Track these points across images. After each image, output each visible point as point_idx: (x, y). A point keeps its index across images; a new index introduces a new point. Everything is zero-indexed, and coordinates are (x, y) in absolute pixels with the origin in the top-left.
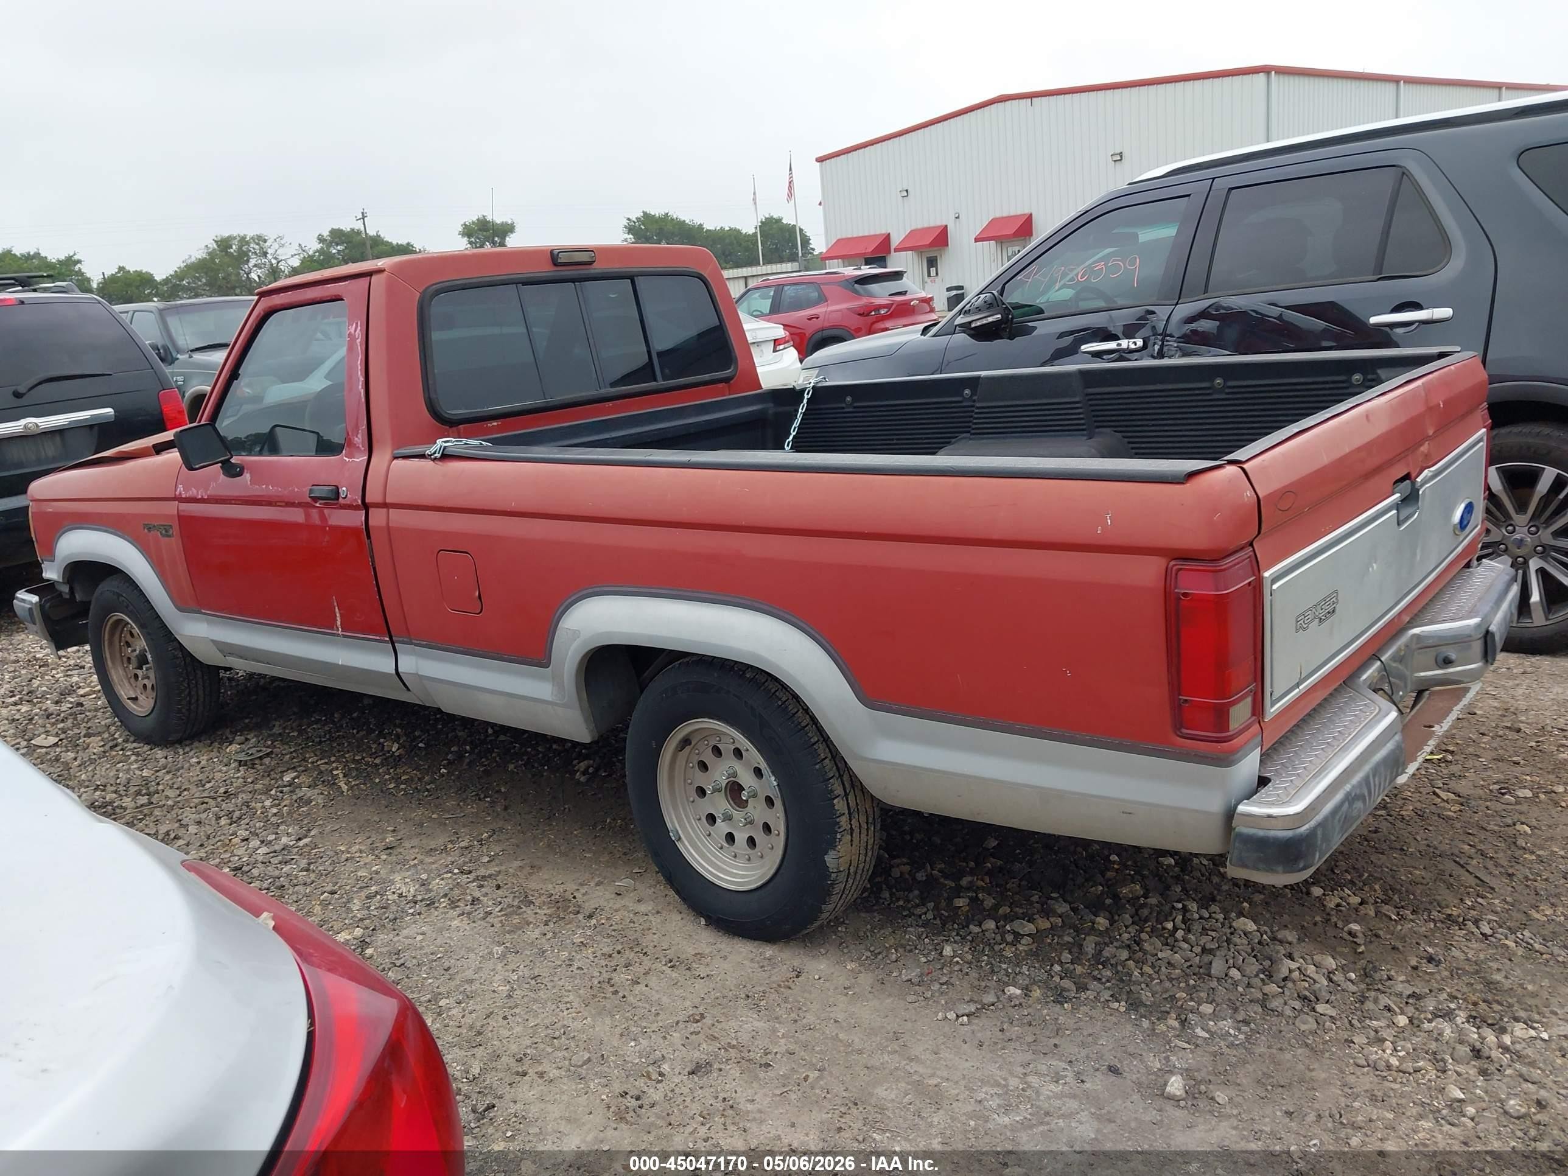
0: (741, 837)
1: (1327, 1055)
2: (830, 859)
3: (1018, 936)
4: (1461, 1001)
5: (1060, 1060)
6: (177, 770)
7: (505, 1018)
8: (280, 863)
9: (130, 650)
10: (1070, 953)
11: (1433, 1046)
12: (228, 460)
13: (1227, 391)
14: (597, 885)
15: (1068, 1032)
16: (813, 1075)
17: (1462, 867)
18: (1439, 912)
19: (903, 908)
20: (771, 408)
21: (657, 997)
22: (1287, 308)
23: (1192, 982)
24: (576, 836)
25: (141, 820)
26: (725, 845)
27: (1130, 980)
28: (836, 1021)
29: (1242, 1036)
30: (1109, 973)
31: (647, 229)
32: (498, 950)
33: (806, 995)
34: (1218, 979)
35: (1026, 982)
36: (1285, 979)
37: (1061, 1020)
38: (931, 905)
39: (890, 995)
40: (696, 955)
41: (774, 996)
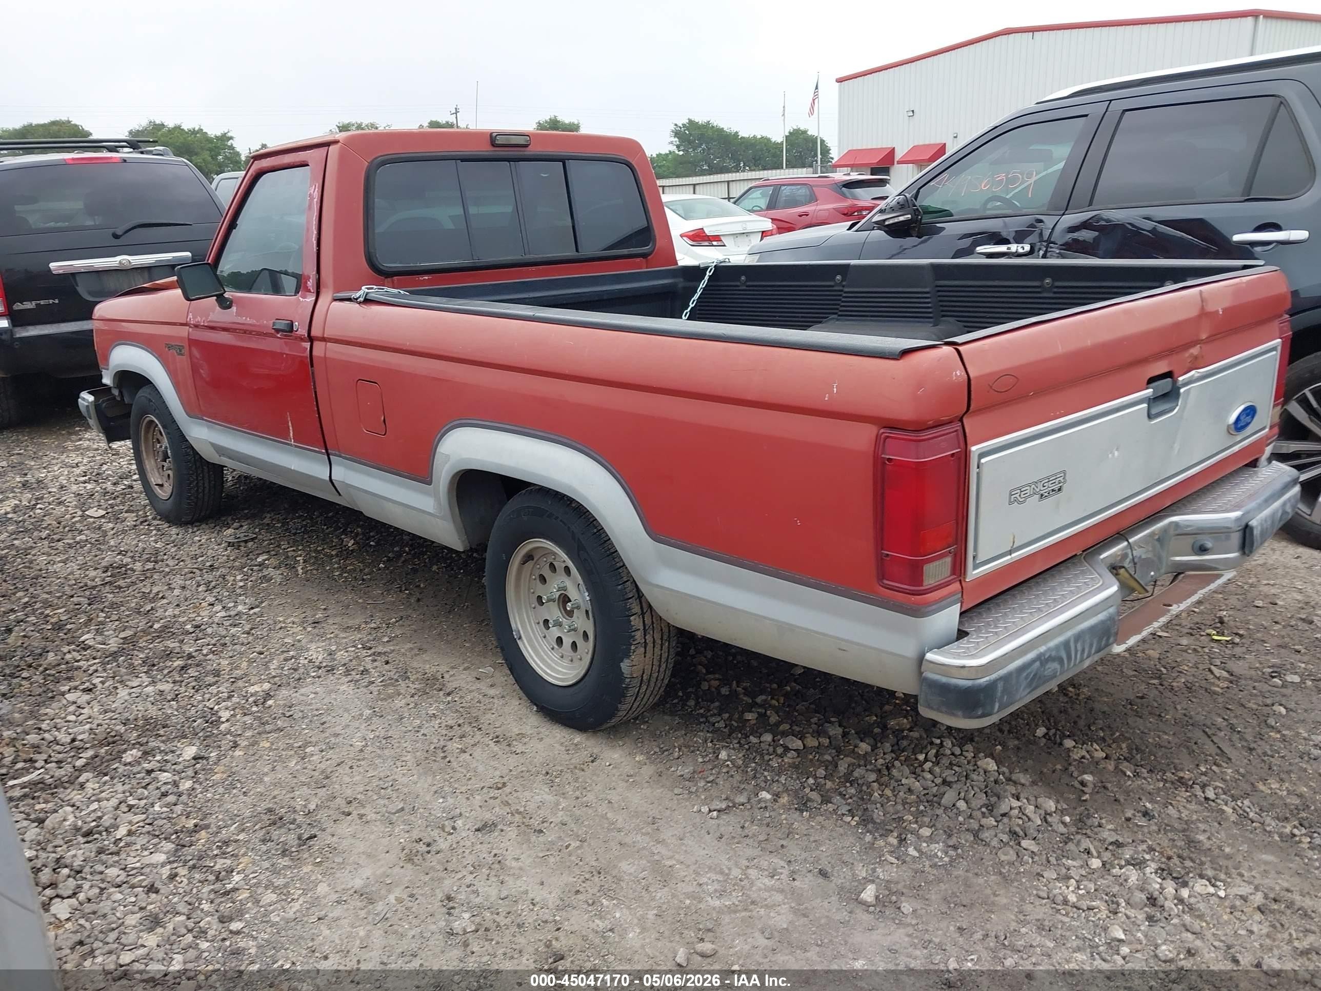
0: (567, 641)
1: (1016, 884)
2: (625, 666)
3: (787, 749)
4: (1157, 854)
5: (782, 859)
6: (182, 545)
7: (351, 768)
8: (231, 625)
9: (158, 445)
10: (826, 770)
11: (1116, 889)
12: (222, 295)
13: (1055, 290)
14: (465, 669)
15: (797, 836)
16: (575, 844)
17: (1209, 737)
18: (1173, 774)
19: (702, 715)
20: (680, 282)
21: (474, 765)
22: (1160, 222)
23: (922, 808)
24: (464, 628)
25: (143, 580)
26: (556, 646)
27: (869, 800)
28: (610, 802)
29: (947, 859)
30: (853, 791)
31: (690, 134)
32: (368, 712)
33: (595, 778)
34: (946, 808)
35: (780, 790)
36: (1004, 815)
37: (796, 825)
38: (726, 716)
39: (662, 786)
40: (518, 735)
41: (569, 775)
